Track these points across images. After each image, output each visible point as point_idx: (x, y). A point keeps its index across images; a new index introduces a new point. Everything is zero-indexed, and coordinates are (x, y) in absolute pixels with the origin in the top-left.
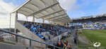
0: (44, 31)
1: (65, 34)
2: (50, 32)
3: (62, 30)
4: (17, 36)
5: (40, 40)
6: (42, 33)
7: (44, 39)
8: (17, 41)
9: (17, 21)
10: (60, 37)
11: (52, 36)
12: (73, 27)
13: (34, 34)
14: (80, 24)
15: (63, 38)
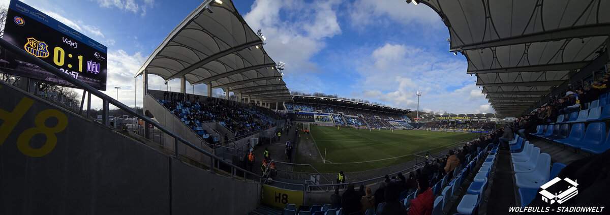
0: (209, 120)
1: (270, 132)
2: (229, 124)
3: (263, 120)
4: (148, 122)
5: (197, 142)
6: (206, 125)
7: (210, 140)
8: (147, 137)
9: (148, 92)
10: (254, 139)
11: (232, 136)
12: (292, 117)
13: (183, 124)
14: (309, 111)
15: (263, 143)
